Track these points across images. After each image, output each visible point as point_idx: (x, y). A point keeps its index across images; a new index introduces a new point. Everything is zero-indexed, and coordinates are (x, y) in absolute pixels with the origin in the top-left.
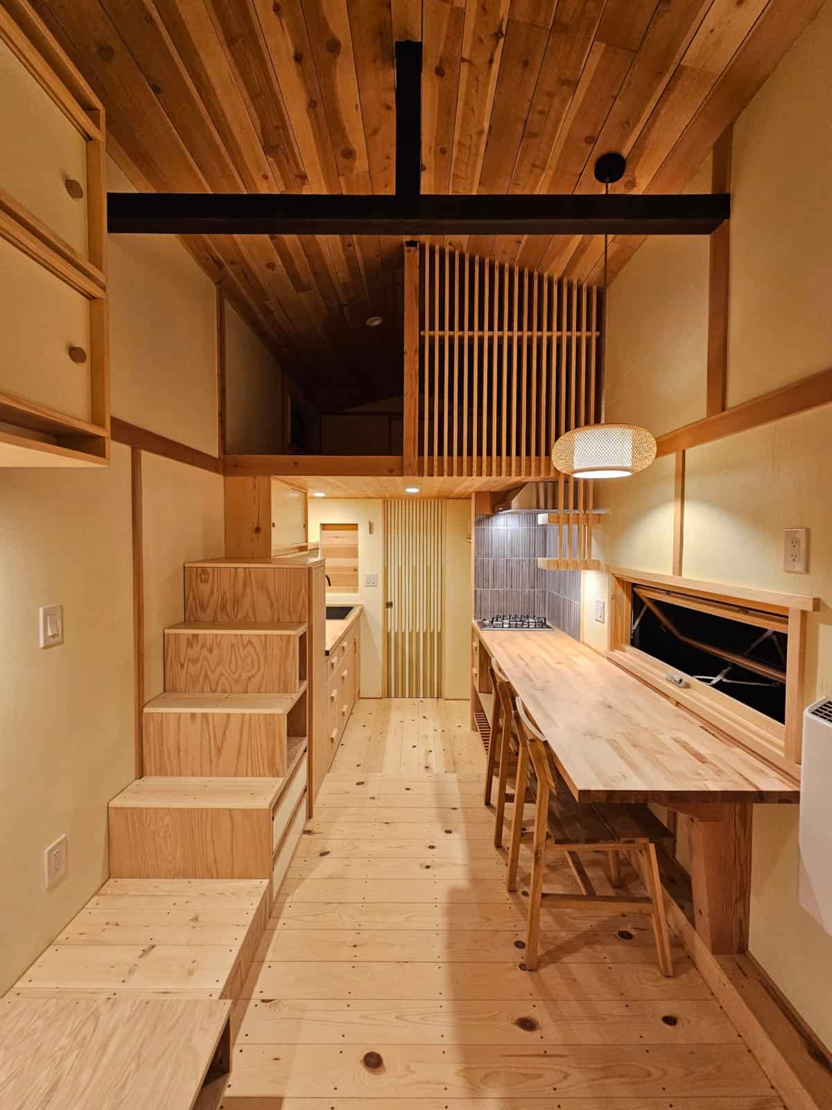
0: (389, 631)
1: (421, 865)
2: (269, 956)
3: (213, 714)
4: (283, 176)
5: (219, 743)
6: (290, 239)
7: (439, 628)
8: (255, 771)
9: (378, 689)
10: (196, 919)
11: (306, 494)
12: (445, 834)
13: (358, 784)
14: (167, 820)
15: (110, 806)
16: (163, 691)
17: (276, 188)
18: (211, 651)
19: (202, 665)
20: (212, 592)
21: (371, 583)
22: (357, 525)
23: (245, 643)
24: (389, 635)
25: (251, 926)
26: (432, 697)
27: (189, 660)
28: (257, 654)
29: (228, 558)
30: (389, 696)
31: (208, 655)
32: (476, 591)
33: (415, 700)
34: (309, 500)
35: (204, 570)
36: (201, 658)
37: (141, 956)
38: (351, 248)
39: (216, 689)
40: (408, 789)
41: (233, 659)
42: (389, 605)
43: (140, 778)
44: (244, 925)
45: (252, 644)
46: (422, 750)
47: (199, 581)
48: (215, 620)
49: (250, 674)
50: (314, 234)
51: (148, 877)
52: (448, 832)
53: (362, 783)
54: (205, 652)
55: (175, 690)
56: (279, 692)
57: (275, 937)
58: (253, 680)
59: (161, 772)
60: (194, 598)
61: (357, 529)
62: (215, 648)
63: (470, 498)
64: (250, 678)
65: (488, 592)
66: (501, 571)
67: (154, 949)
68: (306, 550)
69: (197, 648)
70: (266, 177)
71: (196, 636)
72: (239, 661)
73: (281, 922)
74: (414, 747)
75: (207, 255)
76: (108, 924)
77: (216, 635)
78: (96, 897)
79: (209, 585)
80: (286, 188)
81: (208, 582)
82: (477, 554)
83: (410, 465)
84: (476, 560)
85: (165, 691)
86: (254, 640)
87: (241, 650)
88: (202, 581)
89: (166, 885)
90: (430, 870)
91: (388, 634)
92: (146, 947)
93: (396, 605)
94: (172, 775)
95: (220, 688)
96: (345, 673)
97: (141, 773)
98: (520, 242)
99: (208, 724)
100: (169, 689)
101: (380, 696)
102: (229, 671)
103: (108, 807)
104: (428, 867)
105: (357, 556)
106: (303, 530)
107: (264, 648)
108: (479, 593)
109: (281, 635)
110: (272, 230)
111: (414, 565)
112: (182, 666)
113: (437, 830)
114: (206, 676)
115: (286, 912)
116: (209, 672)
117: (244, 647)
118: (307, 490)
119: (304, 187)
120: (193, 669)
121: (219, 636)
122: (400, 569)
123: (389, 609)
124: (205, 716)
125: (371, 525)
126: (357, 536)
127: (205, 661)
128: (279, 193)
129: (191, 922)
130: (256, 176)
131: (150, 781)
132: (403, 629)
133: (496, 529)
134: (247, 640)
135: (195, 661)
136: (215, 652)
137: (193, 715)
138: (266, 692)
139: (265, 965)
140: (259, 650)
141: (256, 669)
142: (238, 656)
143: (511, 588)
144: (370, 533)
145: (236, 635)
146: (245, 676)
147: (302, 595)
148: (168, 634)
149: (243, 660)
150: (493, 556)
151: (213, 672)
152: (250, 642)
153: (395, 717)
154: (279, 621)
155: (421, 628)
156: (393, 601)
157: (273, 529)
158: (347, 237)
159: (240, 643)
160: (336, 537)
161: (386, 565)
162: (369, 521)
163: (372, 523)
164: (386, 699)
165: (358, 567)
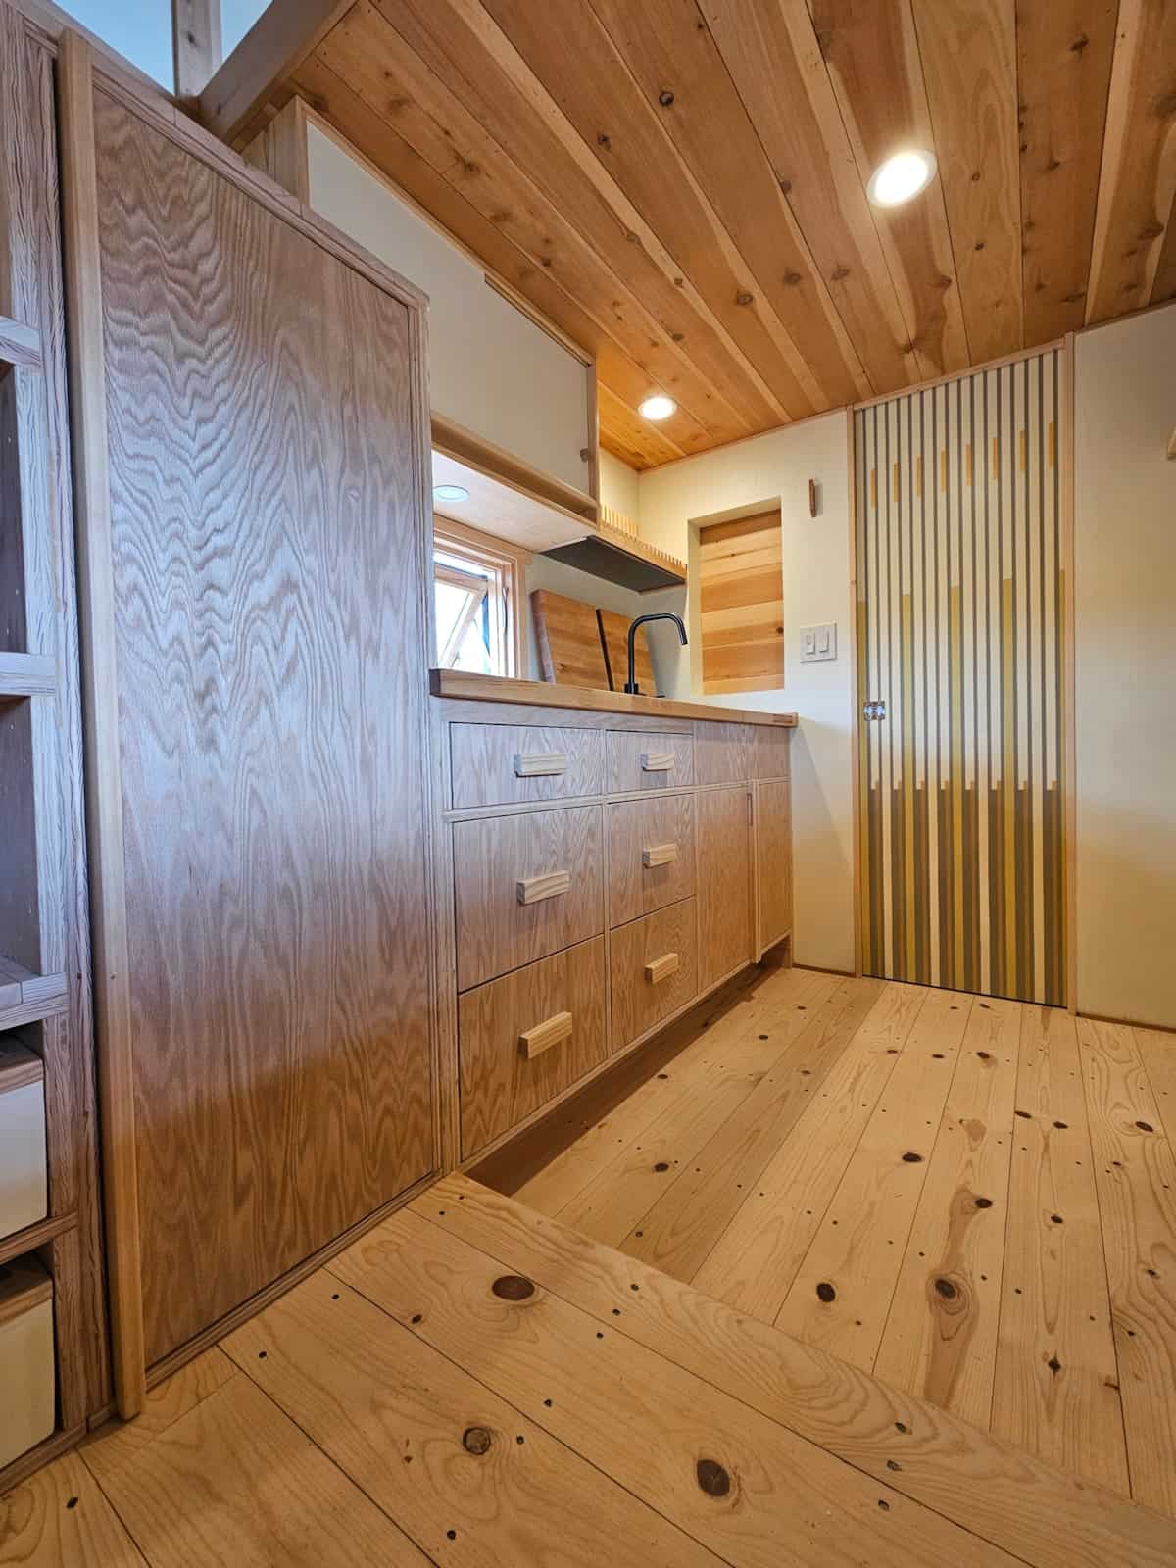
0: (872, 785)
7: (1052, 776)
9: (842, 949)
21: (817, 653)
22: (777, 507)
24: (873, 796)
26: (1024, 997)
30: (877, 974)
33: (960, 999)
42: (874, 711)
46: (940, 1180)
61: (779, 524)
74: (912, 1158)
91: (871, 792)
93: (894, 708)
101: (850, 968)
105: (779, 596)
111: (955, 583)
123: (875, 723)
125: (814, 491)
126: (778, 543)
132: (920, 778)
144: (814, 512)
153: (874, 1031)
156: (885, 698)
160: (733, 555)
161: (862, 598)
162: (811, 482)
163: (820, 486)
164: (856, 980)
165: (782, 623)
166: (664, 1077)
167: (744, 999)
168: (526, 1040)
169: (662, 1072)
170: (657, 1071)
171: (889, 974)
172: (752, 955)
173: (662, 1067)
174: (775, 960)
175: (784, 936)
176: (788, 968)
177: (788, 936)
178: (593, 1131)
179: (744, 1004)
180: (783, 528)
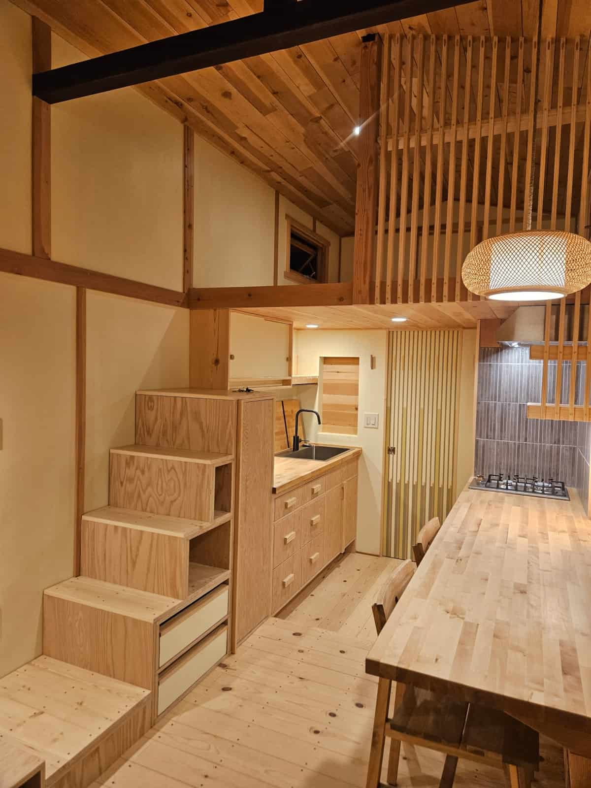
0: (390, 481)
1: (311, 728)
2: (135, 757)
3: (131, 530)
4: (206, 10)
5: (134, 557)
6: (236, 66)
7: (450, 484)
8: (160, 590)
9: (375, 546)
10: (81, 704)
11: (291, 325)
12: (355, 707)
13: (294, 634)
14: (81, 614)
15: (45, 593)
16: (107, 504)
17: (204, 23)
18: (143, 472)
19: (136, 485)
20: (156, 419)
21: (371, 425)
22: (358, 358)
23: (169, 468)
24: (389, 485)
25: (115, 723)
27: (126, 480)
28: (179, 480)
29: (192, 389)
30: (388, 556)
31: (141, 476)
32: (477, 442)
34: (294, 332)
35: (151, 397)
36: (136, 478)
37: (31, 717)
38: (303, 58)
39: (146, 509)
40: (342, 652)
41: (160, 483)
42: (391, 450)
43: (76, 577)
44: (111, 720)
45: (175, 470)
47: (147, 409)
48: (158, 445)
49: (172, 498)
50: (258, 54)
51: (66, 661)
52: (359, 705)
53: (299, 634)
54: (139, 473)
55: (116, 505)
56: (195, 519)
57: (148, 744)
58: (175, 503)
59: (93, 575)
60: (143, 425)
61: (358, 364)
62: (146, 469)
63: (476, 328)
64: (172, 502)
65: (493, 445)
66: (512, 418)
67: (42, 715)
68: (290, 385)
69: (133, 469)
70: (189, 15)
71: (132, 457)
72: (164, 484)
73: (158, 734)
75: (165, 98)
76: (24, 686)
77: (148, 458)
78: (27, 665)
79: (154, 412)
80: (212, 18)
81: (152, 409)
82: (480, 396)
83: (360, 292)
84: (478, 403)
85: (109, 505)
86: (176, 466)
87: (166, 474)
88: (149, 409)
89: (76, 671)
90: (318, 735)
91: (389, 482)
92: (37, 712)
93: (399, 450)
94: (100, 579)
95: (148, 509)
96: (316, 518)
97: (78, 573)
98: (486, 9)
99: (126, 537)
100: (112, 505)
101: (379, 554)
102: (156, 493)
103: (43, 594)
104: (317, 732)
105: (357, 394)
106: (286, 363)
107: (184, 474)
108: (481, 444)
109: (198, 464)
110: (216, 61)
111: (422, 407)
112: (122, 483)
113: (349, 701)
114: (139, 496)
115: (167, 728)
116: (141, 492)
117: (169, 471)
118: (293, 322)
119: (229, 14)
120: (130, 487)
121: (150, 460)
122: (405, 410)
123: (391, 456)
124: (125, 529)
125: (373, 359)
126: (357, 373)
127: (139, 482)
128: (208, 26)
129: (76, 704)
130: (182, 18)
131: (83, 580)
132: (407, 479)
133: (507, 366)
134: (171, 466)
135: (131, 480)
136: (146, 474)
137: (116, 527)
138: (184, 517)
139: (127, 764)
140: (181, 476)
141: (176, 495)
142: (164, 480)
143: (526, 440)
144: (372, 368)
145: (162, 460)
146: (169, 499)
147: (229, 426)
148: (113, 454)
149: (167, 484)
150: (501, 400)
151: (144, 492)
152: (173, 468)
154: (209, 451)
155: (428, 480)
156: (395, 446)
157: (231, 362)
158: (294, 49)
159: (165, 468)
160: (338, 372)
161: (389, 405)
162: (372, 356)
163: (375, 358)
164: (381, 558)
165: (358, 406)
166: (312, 595)
167: (337, 567)
168: (284, 582)
169: (312, 593)
170: (310, 593)
171: (392, 555)
172: (341, 549)
173: (312, 591)
174: (349, 549)
175: (353, 540)
176: (354, 553)
177: (354, 541)
178: (294, 612)
179: (337, 569)
180: (360, 366)
